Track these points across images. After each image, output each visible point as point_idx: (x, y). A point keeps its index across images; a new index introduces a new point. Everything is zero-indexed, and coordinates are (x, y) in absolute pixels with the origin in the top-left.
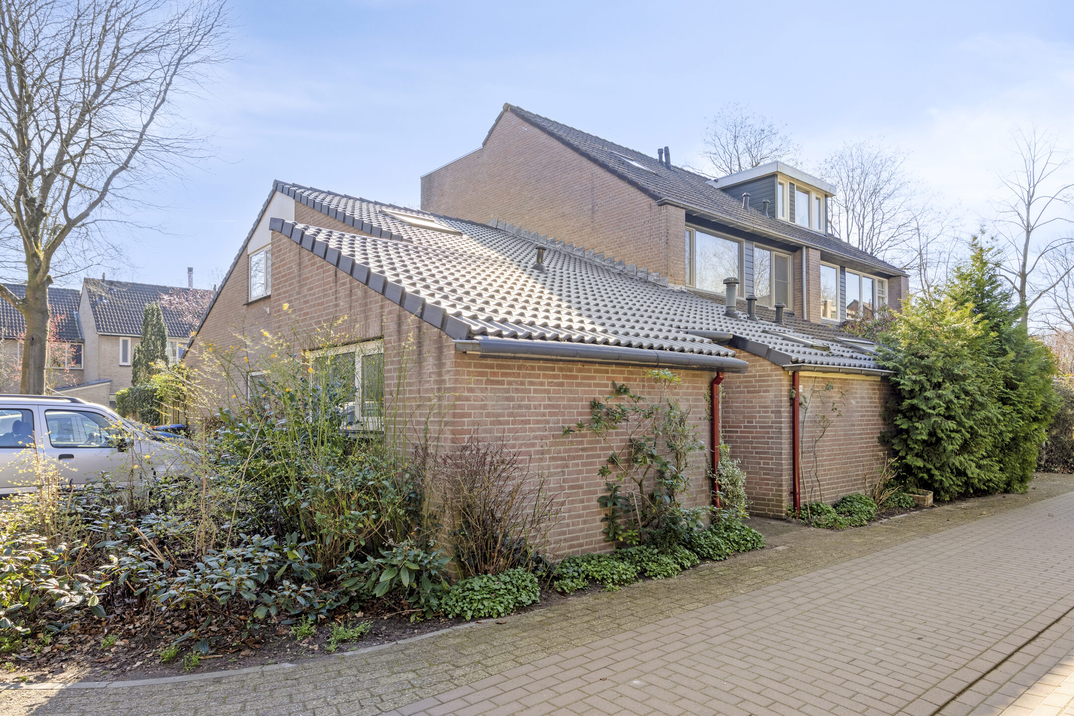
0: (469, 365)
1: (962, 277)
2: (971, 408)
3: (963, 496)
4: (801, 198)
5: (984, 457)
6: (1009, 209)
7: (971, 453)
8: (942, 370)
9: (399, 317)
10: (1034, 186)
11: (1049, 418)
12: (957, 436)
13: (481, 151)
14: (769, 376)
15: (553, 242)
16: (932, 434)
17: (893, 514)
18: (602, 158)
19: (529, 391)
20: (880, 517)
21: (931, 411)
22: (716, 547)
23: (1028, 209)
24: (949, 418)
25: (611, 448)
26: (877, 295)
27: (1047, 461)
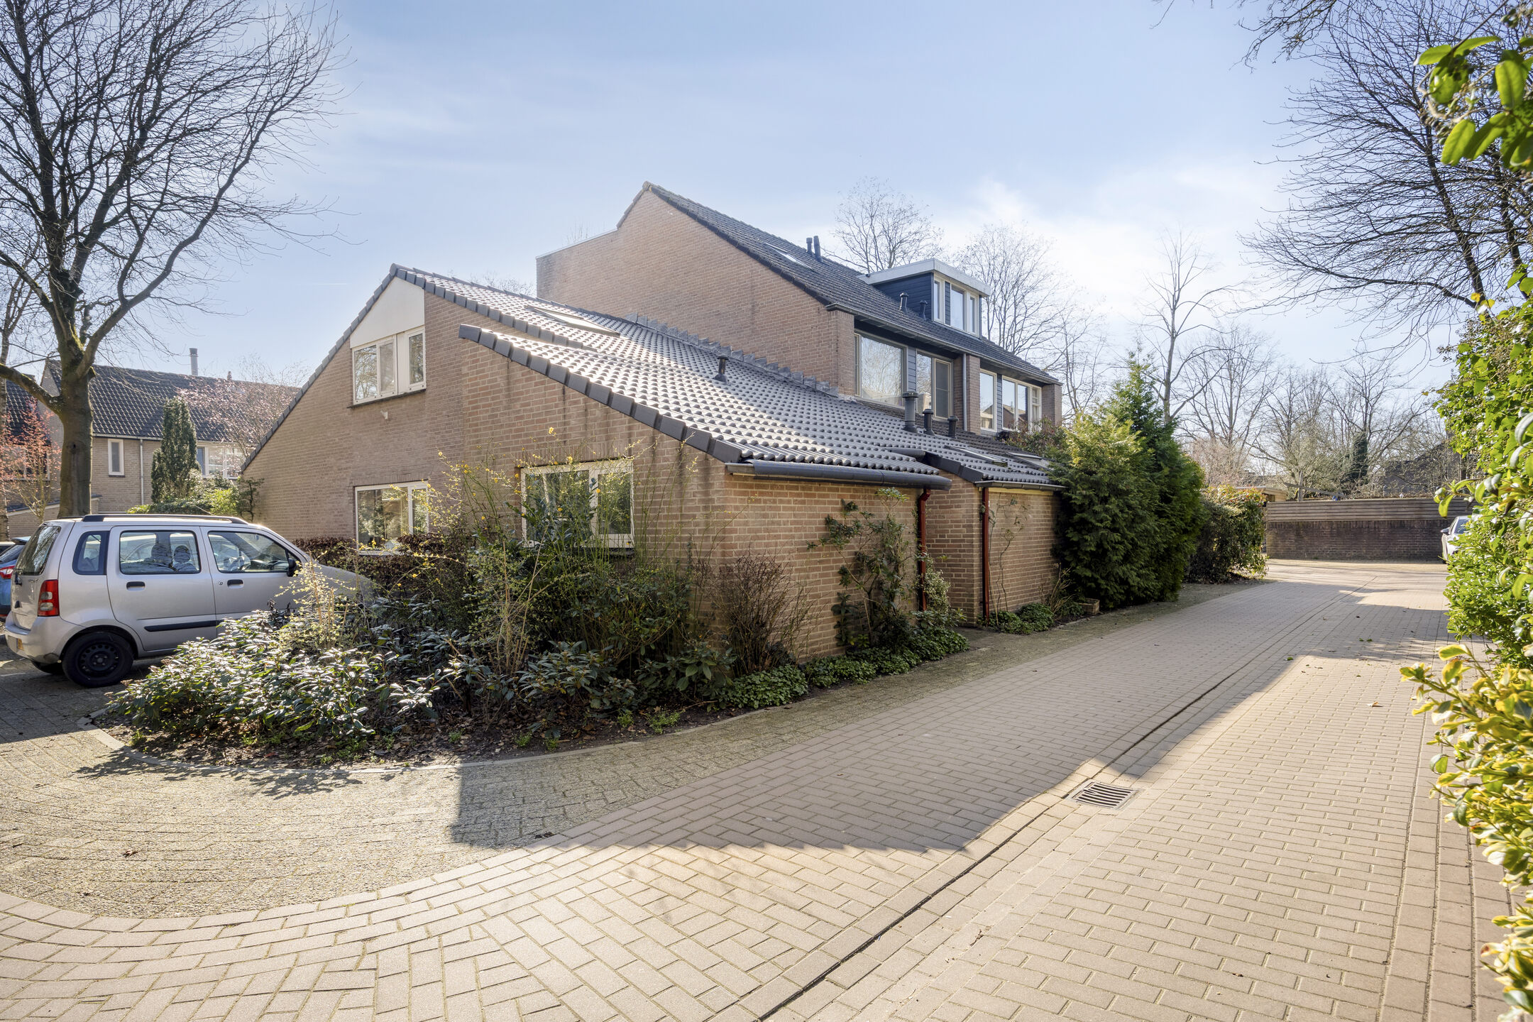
0: (734, 486)
1: (1122, 394)
2: (1133, 521)
3: (1123, 605)
4: (956, 297)
5: (1143, 567)
6: (1156, 313)
7: (1132, 563)
8: (1108, 485)
9: (653, 439)
10: (1180, 290)
11: (1197, 530)
12: (1121, 547)
13: (615, 233)
14: (961, 492)
15: (706, 342)
16: (1099, 545)
17: (1067, 621)
18: (762, 254)
19: (779, 509)
20: (1057, 623)
21: (1099, 524)
22: (932, 648)
23: (1173, 314)
24: (1115, 530)
25: (840, 561)
26: (1031, 404)
27: (1191, 572)
